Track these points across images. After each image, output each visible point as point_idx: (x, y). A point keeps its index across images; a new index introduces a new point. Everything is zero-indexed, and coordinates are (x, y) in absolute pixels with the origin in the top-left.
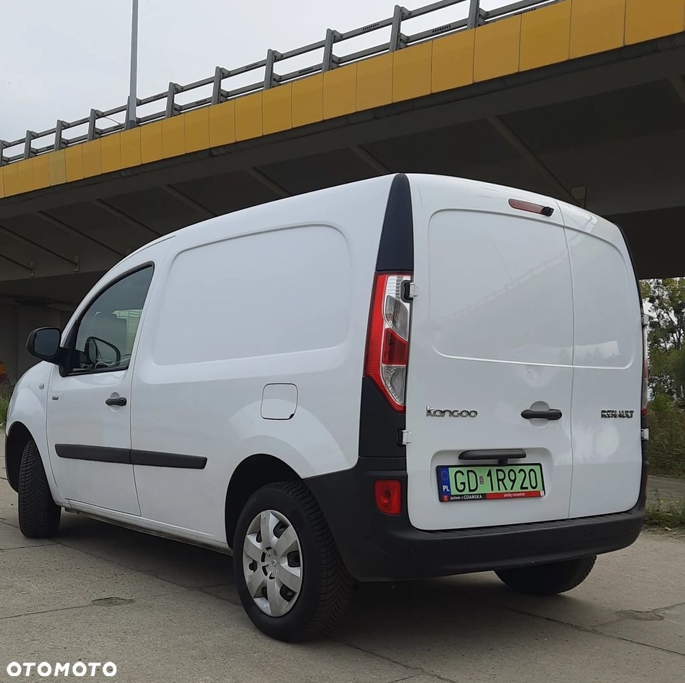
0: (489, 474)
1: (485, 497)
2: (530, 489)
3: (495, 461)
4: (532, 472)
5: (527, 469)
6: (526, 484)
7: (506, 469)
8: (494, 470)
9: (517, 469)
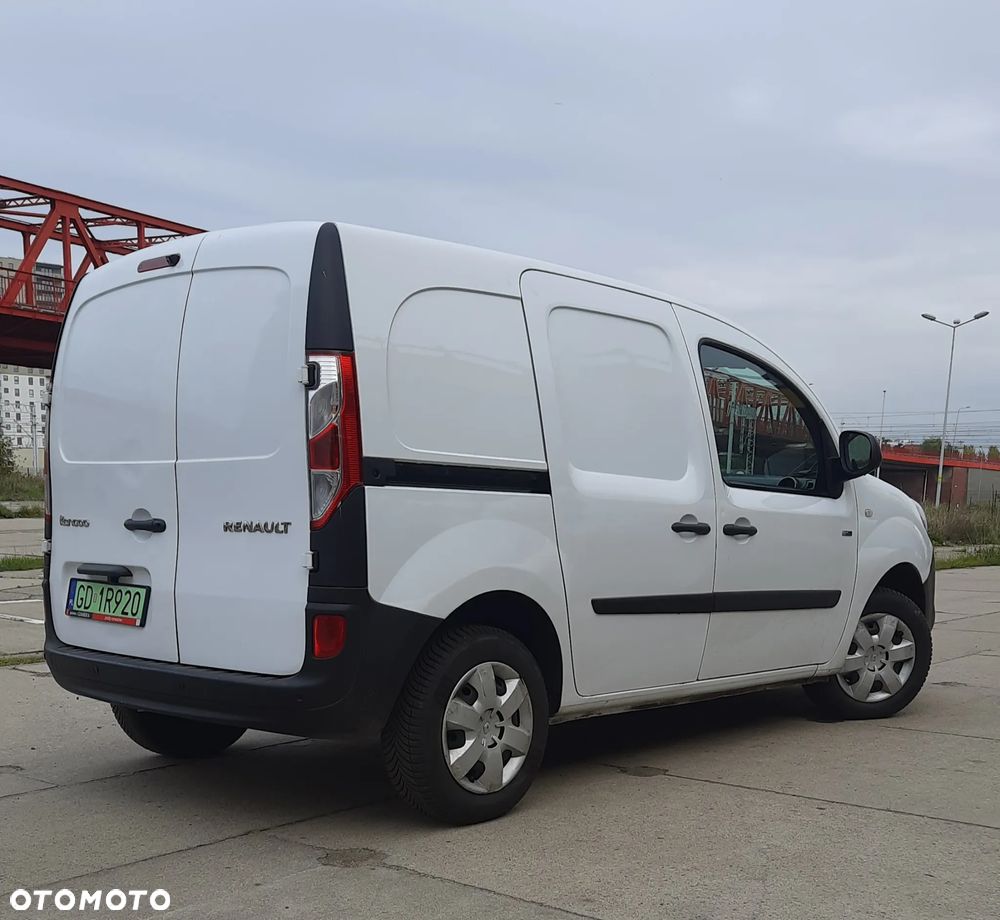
0: (102, 593)
1: (91, 617)
2: (130, 616)
3: (105, 578)
4: (137, 596)
5: (133, 590)
6: (128, 610)
7: (116, 588)
8: (106, 587)
9: (124, 589)
